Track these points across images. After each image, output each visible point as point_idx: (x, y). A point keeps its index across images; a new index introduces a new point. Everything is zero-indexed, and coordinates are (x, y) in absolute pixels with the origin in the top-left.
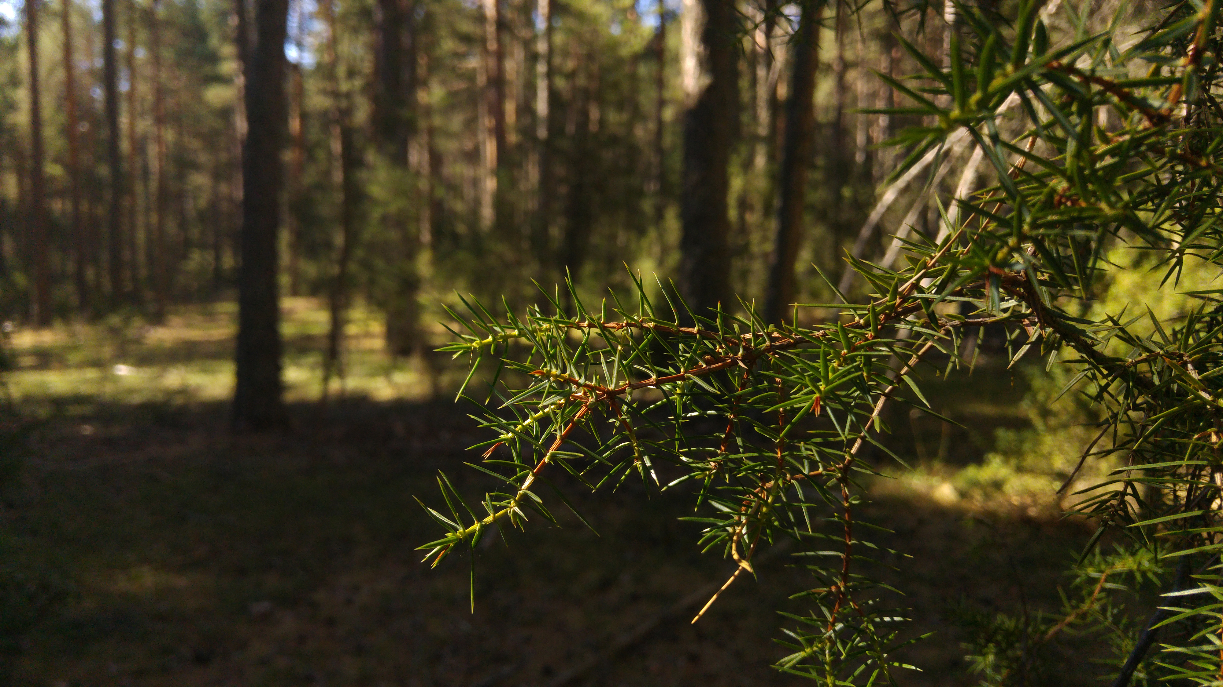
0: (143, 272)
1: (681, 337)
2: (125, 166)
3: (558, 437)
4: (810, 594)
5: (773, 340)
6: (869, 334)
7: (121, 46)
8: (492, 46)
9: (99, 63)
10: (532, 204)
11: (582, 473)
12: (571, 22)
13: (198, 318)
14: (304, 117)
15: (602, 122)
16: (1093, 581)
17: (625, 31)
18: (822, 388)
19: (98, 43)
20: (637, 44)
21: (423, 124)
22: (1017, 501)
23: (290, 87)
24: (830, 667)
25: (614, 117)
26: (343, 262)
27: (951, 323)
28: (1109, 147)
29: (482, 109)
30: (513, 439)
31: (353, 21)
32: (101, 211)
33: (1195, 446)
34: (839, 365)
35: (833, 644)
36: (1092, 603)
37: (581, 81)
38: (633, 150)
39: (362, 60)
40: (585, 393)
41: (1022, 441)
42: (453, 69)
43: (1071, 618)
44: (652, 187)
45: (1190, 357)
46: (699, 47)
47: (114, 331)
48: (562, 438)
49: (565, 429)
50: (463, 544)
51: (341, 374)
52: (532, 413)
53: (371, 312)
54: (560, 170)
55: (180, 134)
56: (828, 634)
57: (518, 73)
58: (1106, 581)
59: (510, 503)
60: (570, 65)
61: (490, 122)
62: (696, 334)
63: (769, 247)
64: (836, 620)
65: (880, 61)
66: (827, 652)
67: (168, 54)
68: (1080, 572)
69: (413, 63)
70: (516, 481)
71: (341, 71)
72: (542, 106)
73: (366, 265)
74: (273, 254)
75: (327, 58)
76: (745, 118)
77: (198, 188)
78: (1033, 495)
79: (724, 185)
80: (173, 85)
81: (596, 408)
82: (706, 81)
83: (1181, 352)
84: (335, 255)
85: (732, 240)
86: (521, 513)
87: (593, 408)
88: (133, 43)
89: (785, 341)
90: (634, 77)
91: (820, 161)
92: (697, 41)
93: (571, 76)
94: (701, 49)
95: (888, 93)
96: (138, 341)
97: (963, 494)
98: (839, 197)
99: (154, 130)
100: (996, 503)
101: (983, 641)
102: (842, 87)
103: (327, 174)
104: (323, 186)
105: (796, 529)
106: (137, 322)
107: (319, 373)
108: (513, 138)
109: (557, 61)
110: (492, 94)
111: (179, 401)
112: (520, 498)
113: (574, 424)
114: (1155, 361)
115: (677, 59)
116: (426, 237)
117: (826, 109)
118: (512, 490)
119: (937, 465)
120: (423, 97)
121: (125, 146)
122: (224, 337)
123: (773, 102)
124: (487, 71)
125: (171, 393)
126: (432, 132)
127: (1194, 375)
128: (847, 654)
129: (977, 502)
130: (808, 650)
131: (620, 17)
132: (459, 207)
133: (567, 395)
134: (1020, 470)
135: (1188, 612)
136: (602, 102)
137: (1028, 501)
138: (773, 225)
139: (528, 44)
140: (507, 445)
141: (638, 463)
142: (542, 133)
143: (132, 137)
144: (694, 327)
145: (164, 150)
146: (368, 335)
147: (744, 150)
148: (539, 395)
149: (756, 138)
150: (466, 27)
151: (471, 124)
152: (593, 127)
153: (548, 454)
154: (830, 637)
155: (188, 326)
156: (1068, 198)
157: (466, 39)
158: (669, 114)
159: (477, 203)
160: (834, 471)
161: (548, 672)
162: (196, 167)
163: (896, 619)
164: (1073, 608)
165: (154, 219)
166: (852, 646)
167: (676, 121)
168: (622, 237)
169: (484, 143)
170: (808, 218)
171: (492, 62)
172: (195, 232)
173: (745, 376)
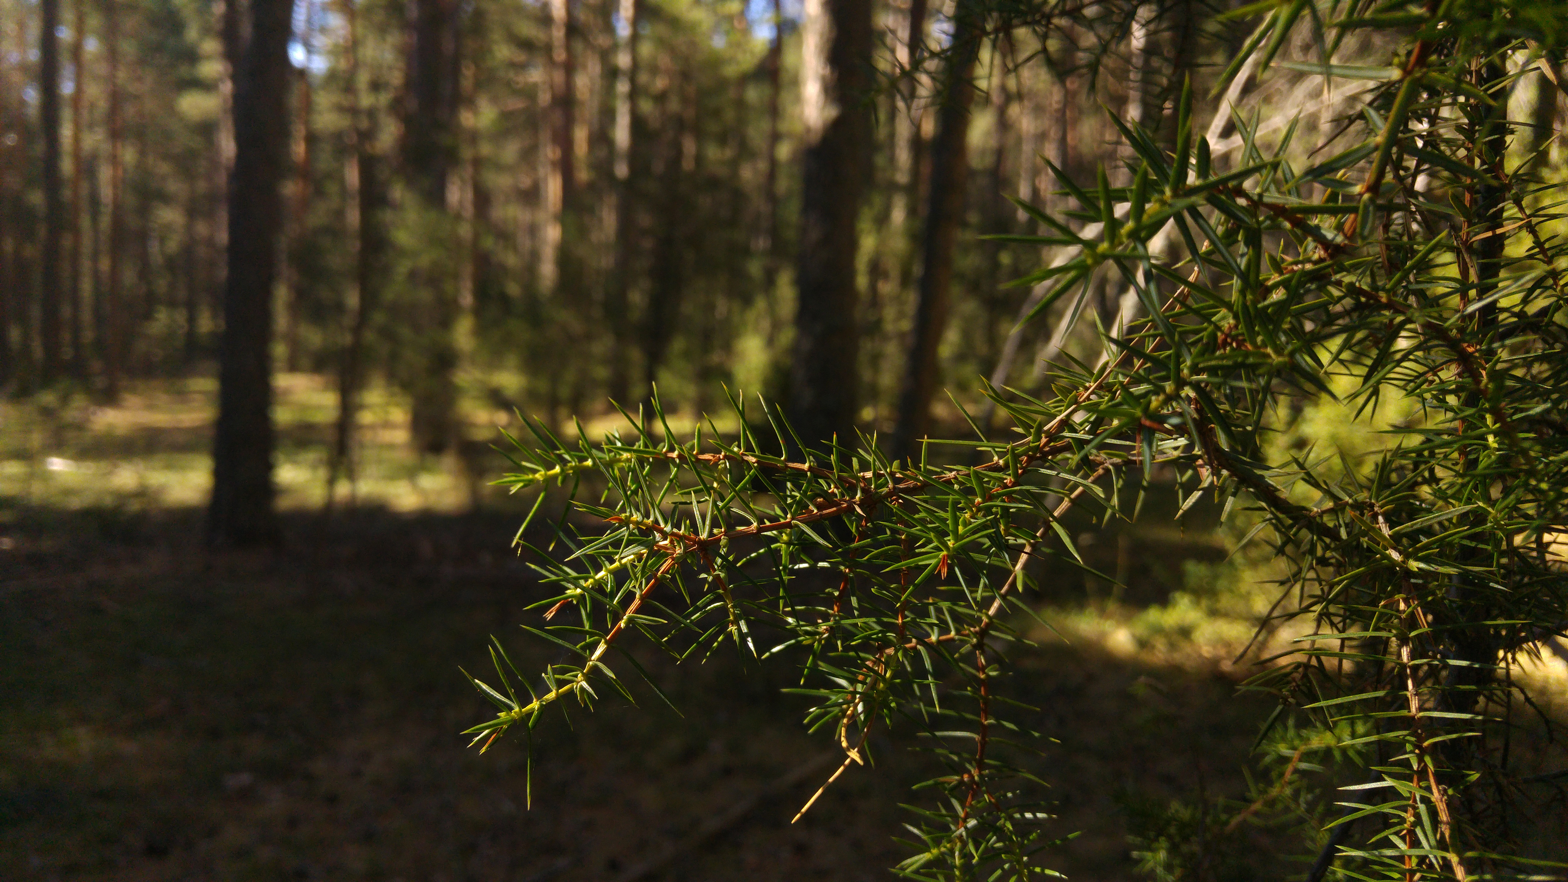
0: (88, 335)
1: (789, 475)
2: (67, 194)
3: (637, 596)
4: (939, 784)
5: (897, 481)
6: (1008, 480)
7: (65, 34)
8: (560, 55)
9: (34, 55)
10: (606, 261)
11: (666, 639)
12: (662, 29)
13: (162, 398)
14: (312, 139)
15: (699, 159)
16: (1284, 760)
17: (731, 45)
18: (950, 544)
19: (34, 28)
20: (747, 61)
21: (467, 153)
22: (1208, 652)
23: (294, 100)
24: (960, 872)
25: (714, 153)
26: (357, 330)
27: (1111, 461)
28: (1282, 277)
29: (545, 136)
30: (582, 596)
31: (379, 16)
32: (30, 251)
33: (1382, 615)
34: (972, 517)
35: (964, 844)
36: (1283, 787)
37: (674, 105)
38: (738, 195)
39: (390, 68)
40: (672, 542)
41: (1216, 577)
42: (508, 84)
43: (1257, 806)
44: (761, 243)
45: (1381, 507)
46: (824, 69)
47: (47, 412)
48: (642, 598)
49: (646, 586)
50: (519, 725)
51: (352, 476)
52: (607, 563)
53: (392, 395)
54: (645, 219)
55: (142, 153)
56: (958, 832)
57: (591, 91)
58: (1300, 760)
59: (576, 676)
60: (660, 83)
61: (554, 153)
62: (806, 472)
63: (906, 325)
64: (967, 816)
65: (1051, 94)
66: (957, 854)
67: (128, 48)
68: (1270, 749)
69: (456, 73)
70: (584, 648)
71: (363, 79)
72: (622, 135)
73: (387, 334)
74: (265, 317)
75: (343, 64)
76: (880, 160)
77: (168, 228)
78: (1228, 644)
79: (852, 245)
80: (133, 88)
81: (685, 560)
82: (832, 112)
83: (1373, 501)
84: (348, 321)
85: (860, 314)
86: (590, 690)
87: (681, 562)
88: (80, 30)
89: (911, 483)
90: (740, 104)
91: (973, 218)
92: (822, 60)
93: (661, 98)
94: (827, 71)
95: (1060, 133)
96: (80, 427)
97: (1143, 644)
98: (996, 265)
99: (105, 147)
100: (1184, 655)
101: (1152, 834)
102: (1003, 124)
103: (340, 214)
104: (334, 231)
105: (922, 705)
106: (79, 401)
107: (322, 473)
108: (583, 175)
109: (643, 78)
110: (557, 117)
111: (135, 506)
112: (588, 671)
113: (657, 580)
114: (1343, 510)
115: (796, 82)
116: (467, 299)
117: (983, 152)
118: (579, 661)
119: (1112, 606)
120: (467, 119)
121: (67, 166)
122: (197, 424)
123: (917, 143)
124: (552, 87)
125: (123, 497)
126: (478, 163)
127: (1386, 531)
128: (980, 858)
129: (1160, 654)
130: (935, 851)
131: (725, 26)
132: (511, 260)
133: (650, 545)
134: (1214, 613)
135: (1368, 809)
136: (700, 135)
137: (1222, 652)
138: (912, 298)
139: (606, 55)
140: (575, 602)
141: (733, 628)
142: (622, 170)
143: (77, 154)
144: (804, 463)
145: (120, 172)
146: (387, 425)
147: (878, 200)
148: (617, 544)
149: (892, 187)
150: (528, 29)
151: (529, 155)
152: (688, 164)
153: (625, 617)
154: (961, 836)
155: (151, 407)
156: (1234, 338)
157: (527, 45)
158: (784, 151)
159: (535, 256)
160: (968, 636)
161: (614, 866)
162: (165, 198)
163: (1040, 815)
164: (1261, 792)
165: (105, 264)
166: (986, 848)
167: (795, 159)
168: (722, 306)
169: (546, 179)
170: (955, 290)
171: (559, 77)
172: (161, 285)
173: (864, 523)
